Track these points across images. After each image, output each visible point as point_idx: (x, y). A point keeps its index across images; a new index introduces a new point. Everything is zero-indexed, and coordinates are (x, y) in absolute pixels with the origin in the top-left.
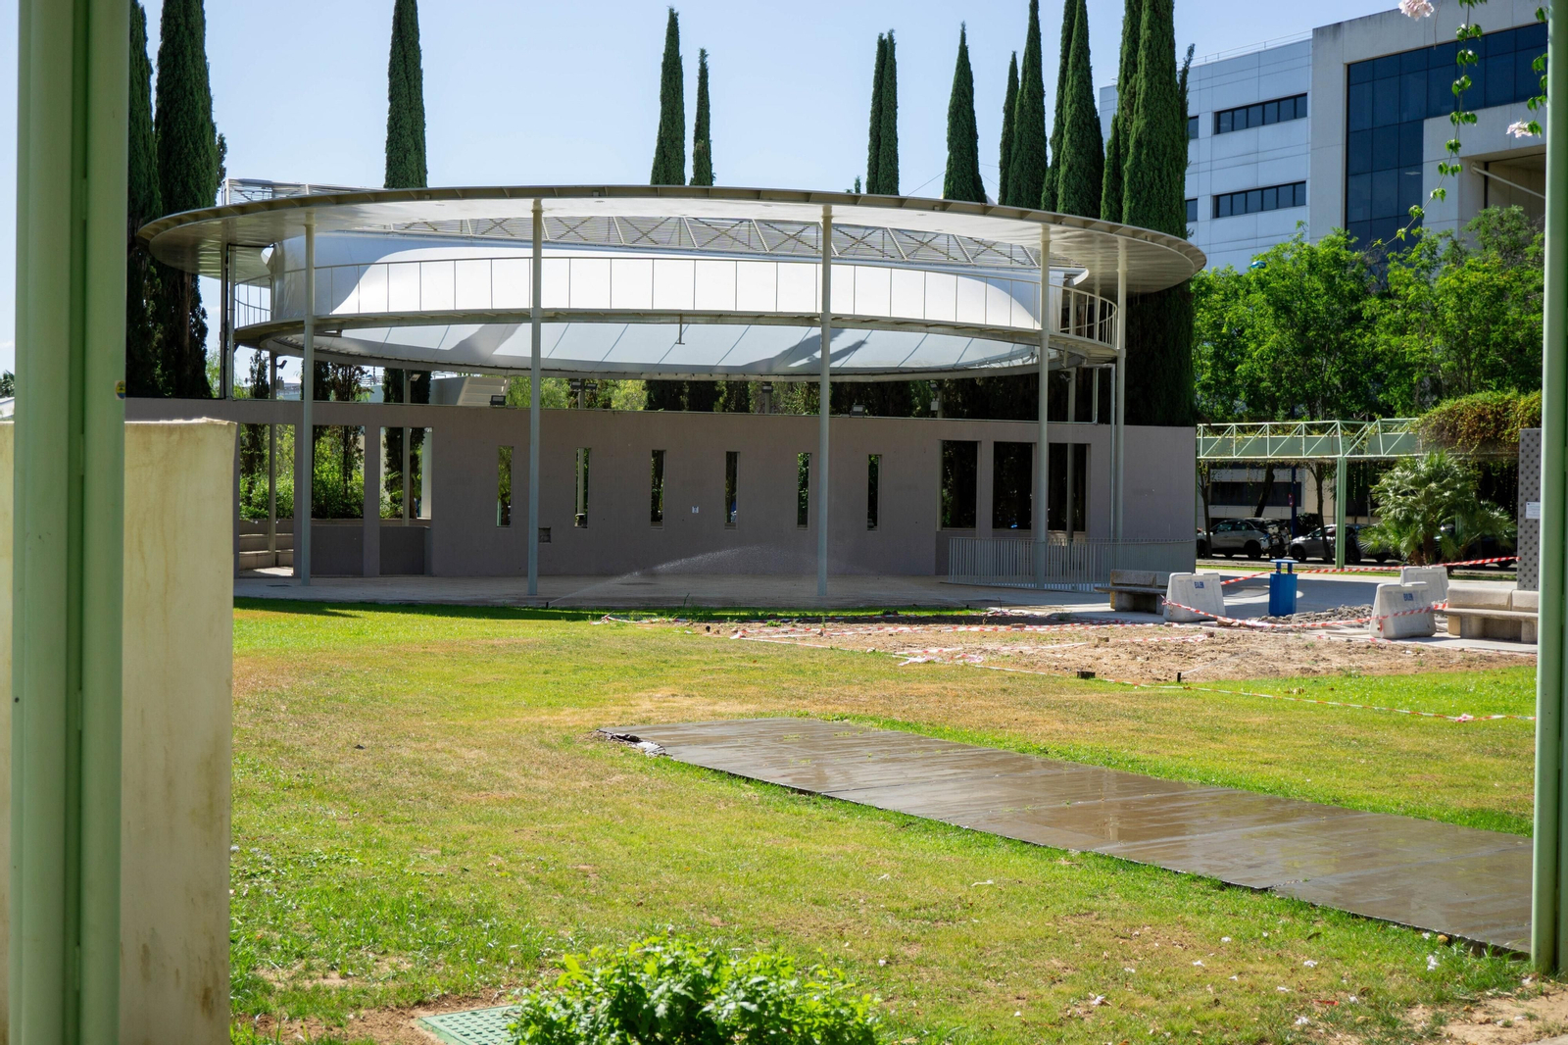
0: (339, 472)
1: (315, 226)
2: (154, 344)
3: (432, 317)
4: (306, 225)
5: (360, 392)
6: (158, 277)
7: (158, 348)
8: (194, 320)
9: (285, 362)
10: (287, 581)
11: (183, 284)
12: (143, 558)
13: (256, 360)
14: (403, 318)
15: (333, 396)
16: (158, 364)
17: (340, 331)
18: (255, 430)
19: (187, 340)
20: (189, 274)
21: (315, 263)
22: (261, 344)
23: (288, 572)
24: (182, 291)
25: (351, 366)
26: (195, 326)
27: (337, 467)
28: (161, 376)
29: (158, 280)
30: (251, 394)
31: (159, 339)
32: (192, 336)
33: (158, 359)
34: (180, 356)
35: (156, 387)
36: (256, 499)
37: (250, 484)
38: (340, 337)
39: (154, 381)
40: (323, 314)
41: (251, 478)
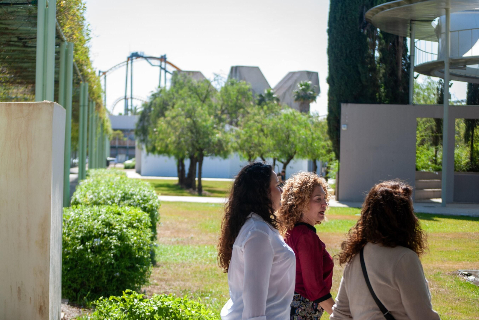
1: (451, 9)
2: (381, 75)
4: (445, 9)
6: (383, 39)
7: (382, 77)
8: (404, 62)
9: (452, 84)
10: (438, 204)
11: (398, 43)
13: (440, 83)
16: (382, 86)
17: (465, 66)
18: (439, 122)
19: (400, 73)
20: (401, 37)
21: (450, 28)
22: (431, 73)
23: (440, 200)
26: (405, 65)
28: (384, 93)
29: (384, 41)
32: (403, 71)
33: (382, 83)
34: (396, 81)
35: (380, 98)
36: (439, 160)
37: (436, 152)
38: (465, 69)
39: (379, 95)
40: (456, 57)
41: (436, 149)
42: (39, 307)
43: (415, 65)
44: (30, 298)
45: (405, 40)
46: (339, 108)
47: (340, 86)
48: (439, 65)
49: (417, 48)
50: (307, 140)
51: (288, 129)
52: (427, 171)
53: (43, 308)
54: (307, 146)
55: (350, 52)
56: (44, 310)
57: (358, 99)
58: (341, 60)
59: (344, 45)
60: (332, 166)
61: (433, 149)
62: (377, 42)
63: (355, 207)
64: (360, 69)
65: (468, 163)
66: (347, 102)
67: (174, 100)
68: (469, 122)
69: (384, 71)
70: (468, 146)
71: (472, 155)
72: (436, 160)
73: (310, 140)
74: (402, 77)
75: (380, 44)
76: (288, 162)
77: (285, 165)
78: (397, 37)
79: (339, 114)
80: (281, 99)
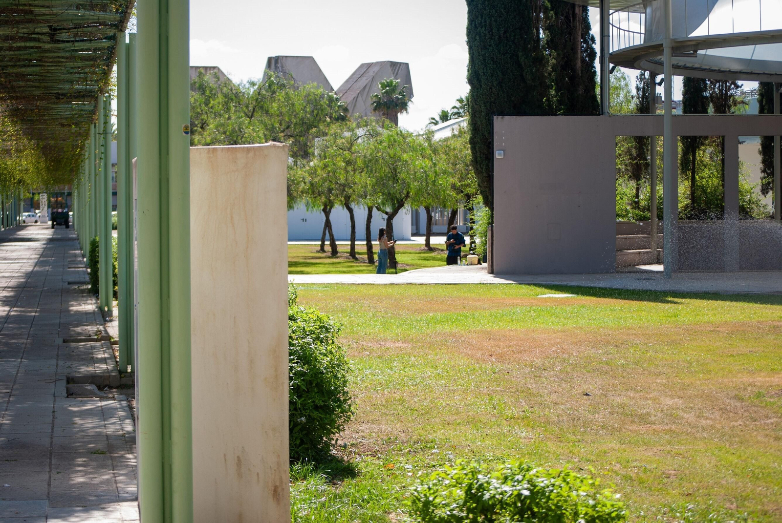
0: (717, 177)
2: (550, 68)
3: (773, 36)
5: (735, 105)
6: (551, 10)
7: (552, 72)
8: (585, 46)
9: (663, 80)
10: (658, 276)
11: (574, 15)
12: (233, 226)
13: (641, 78)
14: (748, 38)
15: (711, 109)
16: (552, 86)
17: (695, 51)
18: (642, 142)
19: (579, 64)
20: (579, 6)
22: (635, 65)
23: (660, 268)
24: (574, 21)
25: (726, 82)
26: (586, 51)
27: (716, 173)
28: (556, 97)
29: (552, 12)
30: (637, 110)
31: (554, 64)
32: (583, 60)
33: (553, 82)
34: (572, 78)
35: (550, 106)
36: (643, 203)
37: (638, 189)
38: (696, 57)
39: (548, 100)
40: (681, 37)
41: (637, 185)
42: (273, 488)
43: (611, 51)
44: (258, 474)
45: (585, 10)
46: (491, 124)
47: (491, 88)
48: (651, 51)
49: (613, 26)
50: (427, 176)
51: (396, 159)
52: (625, 220)
53: (279, 489)
54: (428, 187)
55: (505, 32)
56: (281, 494)
57: (519, 109)
58: (490, 46)
59: (496, 21)
60: (475, 218)
61: (633, 184)
62: (542, 15)
63: (529, 284)
64: (522, 59)
65: (686, 206)
66: (502, 113)
67: (204, 117)
68: (688, 141)
69: (554, 61)
70: (687, 179)
71: (693, 193)
72: (637, 203)
73: (431, 175)
74: (582, 71)
75: (547, 17)
76: (395, 212)
77: (391, 217)
78: (573, 6)
79: (491, 133)
80: (350, 108)
